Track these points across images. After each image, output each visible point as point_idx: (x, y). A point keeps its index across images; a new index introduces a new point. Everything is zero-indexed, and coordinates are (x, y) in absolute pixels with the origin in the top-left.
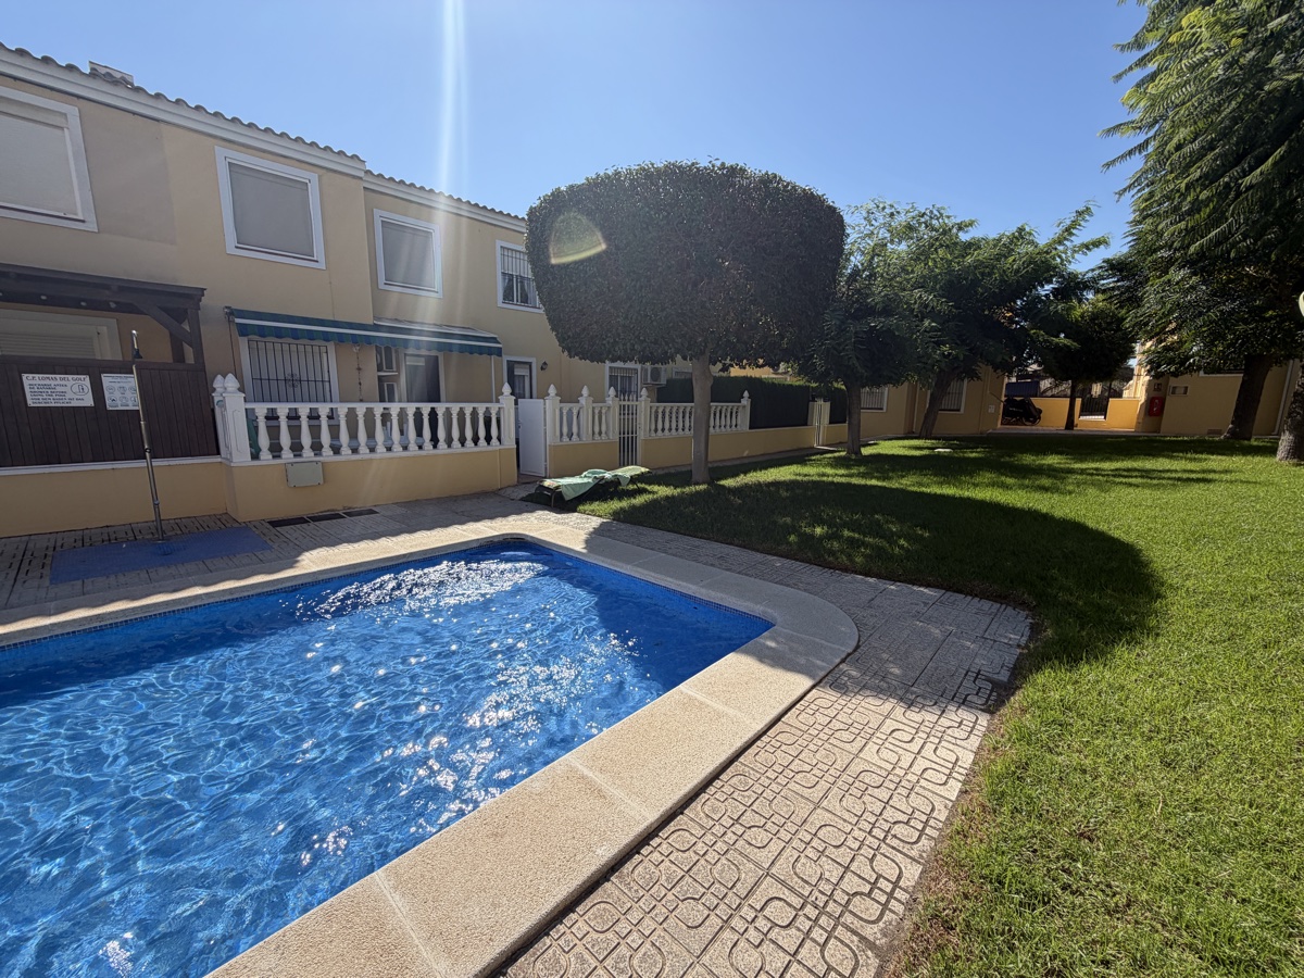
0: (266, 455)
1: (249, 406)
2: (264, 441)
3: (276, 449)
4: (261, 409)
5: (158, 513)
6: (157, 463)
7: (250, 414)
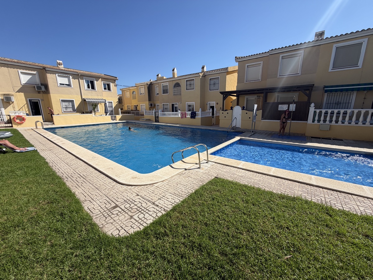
0: (316, 122)
1: (315, 110)
2: (317, 118)
3: (319, 121)
4: (318, 111)
5: (290, 131)
6: (292, 121)
7: (315, 112)
